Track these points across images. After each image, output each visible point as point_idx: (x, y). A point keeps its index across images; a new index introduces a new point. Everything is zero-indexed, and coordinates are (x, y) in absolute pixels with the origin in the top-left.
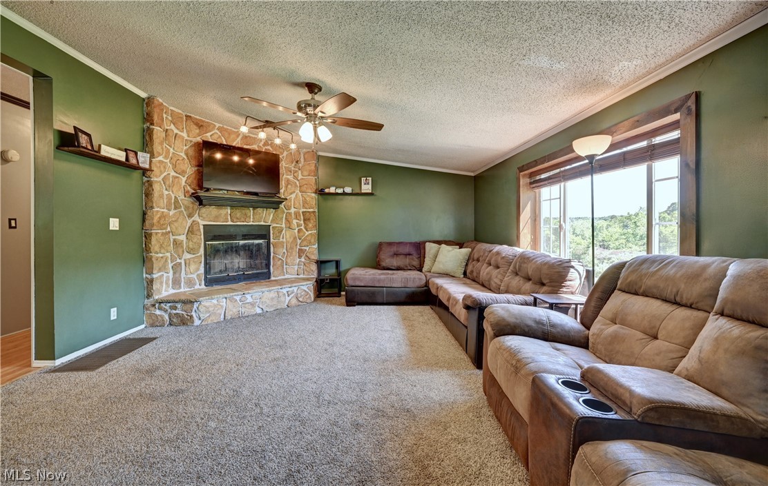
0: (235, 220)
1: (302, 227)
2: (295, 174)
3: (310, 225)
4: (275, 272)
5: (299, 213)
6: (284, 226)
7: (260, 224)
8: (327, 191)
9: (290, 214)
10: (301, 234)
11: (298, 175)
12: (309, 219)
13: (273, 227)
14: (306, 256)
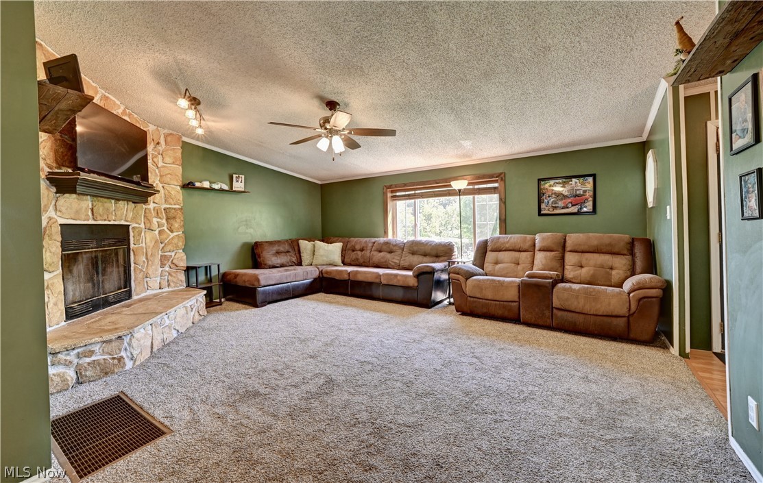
0: (99, 218)
1: (165, 228)
2: (155, 160)
3: (176, 225)
4: (138, 289)
5: (160, 209)
6: (142, 226)
7: (121, 223)
8: (198, 184)
9: (149, 209)
10: (165, 236)
11: (158, 161)
12: (174, 218)
13: (133, 228)
14: (172, 263)
